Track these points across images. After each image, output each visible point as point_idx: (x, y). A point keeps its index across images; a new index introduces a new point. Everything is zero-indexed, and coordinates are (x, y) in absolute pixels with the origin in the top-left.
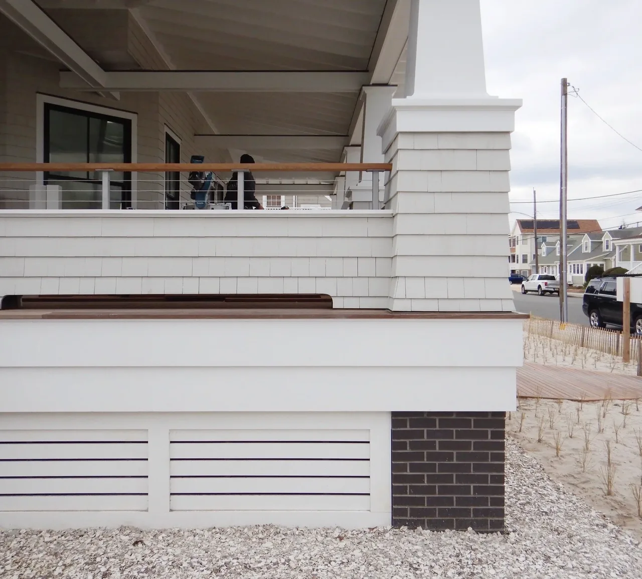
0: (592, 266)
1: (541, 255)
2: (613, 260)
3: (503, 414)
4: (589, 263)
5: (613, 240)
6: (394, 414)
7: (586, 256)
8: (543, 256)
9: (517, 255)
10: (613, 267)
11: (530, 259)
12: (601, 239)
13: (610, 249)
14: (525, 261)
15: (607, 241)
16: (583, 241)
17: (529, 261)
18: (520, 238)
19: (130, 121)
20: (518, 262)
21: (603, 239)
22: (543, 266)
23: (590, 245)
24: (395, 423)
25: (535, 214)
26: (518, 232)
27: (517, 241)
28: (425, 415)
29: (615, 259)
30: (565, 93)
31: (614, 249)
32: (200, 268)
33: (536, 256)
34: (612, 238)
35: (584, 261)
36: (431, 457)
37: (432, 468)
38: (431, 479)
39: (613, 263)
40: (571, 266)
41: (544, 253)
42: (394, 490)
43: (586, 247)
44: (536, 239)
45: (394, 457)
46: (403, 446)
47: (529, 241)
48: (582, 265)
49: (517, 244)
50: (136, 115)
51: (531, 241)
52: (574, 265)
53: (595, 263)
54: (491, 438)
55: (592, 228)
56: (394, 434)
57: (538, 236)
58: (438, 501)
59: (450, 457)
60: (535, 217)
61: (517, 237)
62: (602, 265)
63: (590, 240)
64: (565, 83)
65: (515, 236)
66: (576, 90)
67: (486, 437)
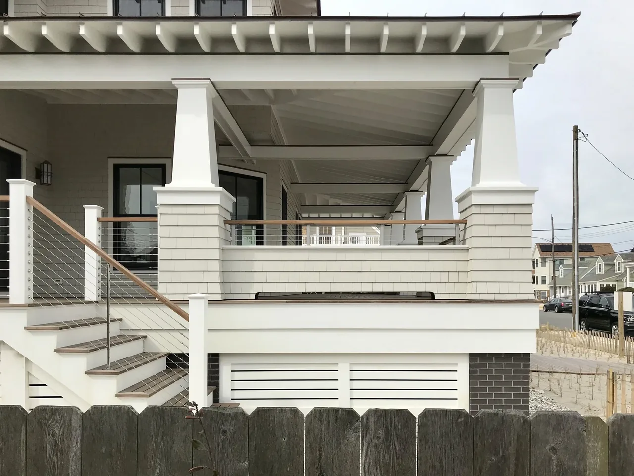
0: (605, 286)
1: (559, 276)
2: (624, 281)
3: (529, 354)
4: (602, 283)
5: (624, 262)
6: (471, 355)
7: (600, 277)
8: (560, 277)
9: (537, 277)
10: (624, 287)
11: (548, 280)
12: (613, 261)
13: (622, 271)
14: (544, 282)
15: (619, 263)
16: (597, 263)
17: (548, 282)
18: (540, 261)
19: (262, 179)
20: (537, 283)
21: (615, 261)
22: (560, 287)
23: (603, 266)
24: (471, 360)
25: (553, 239)
26: (538, 255)
27: (537, 264)
28: (487, 356)
29: (626, 280)
30: (576, 139)
31: (625, 271)
33: (554, 278)
34: (623, 261)
35: (598, 282)
36: (490, 378)
37: (491, 384)
38: (490, 390)
39: (624, 283)
40: (586, 286)
41: (561, 274)
42: (471, 396)
43: (600, 269)
44: (554, 261)
45: (471, 378)
46: (476, 372)
47: (547, 264)
48: (596, 285)
49: (537, 266)
50: (266, 174)
51: (550, 264)
52: (589, 285)
53: (608, 283)
54: (523, 368)
55: (606, 251)
56: (471, 366)
57: (555, 259)
58: (495, 401)
59: (501, 378)
60: (553, 242)
61: (537, 260)
62: (614, 285)
63: (603, 263)
64: (576, 130)
65: (535, 259)
66: (586, 136)
67: (520, 368)
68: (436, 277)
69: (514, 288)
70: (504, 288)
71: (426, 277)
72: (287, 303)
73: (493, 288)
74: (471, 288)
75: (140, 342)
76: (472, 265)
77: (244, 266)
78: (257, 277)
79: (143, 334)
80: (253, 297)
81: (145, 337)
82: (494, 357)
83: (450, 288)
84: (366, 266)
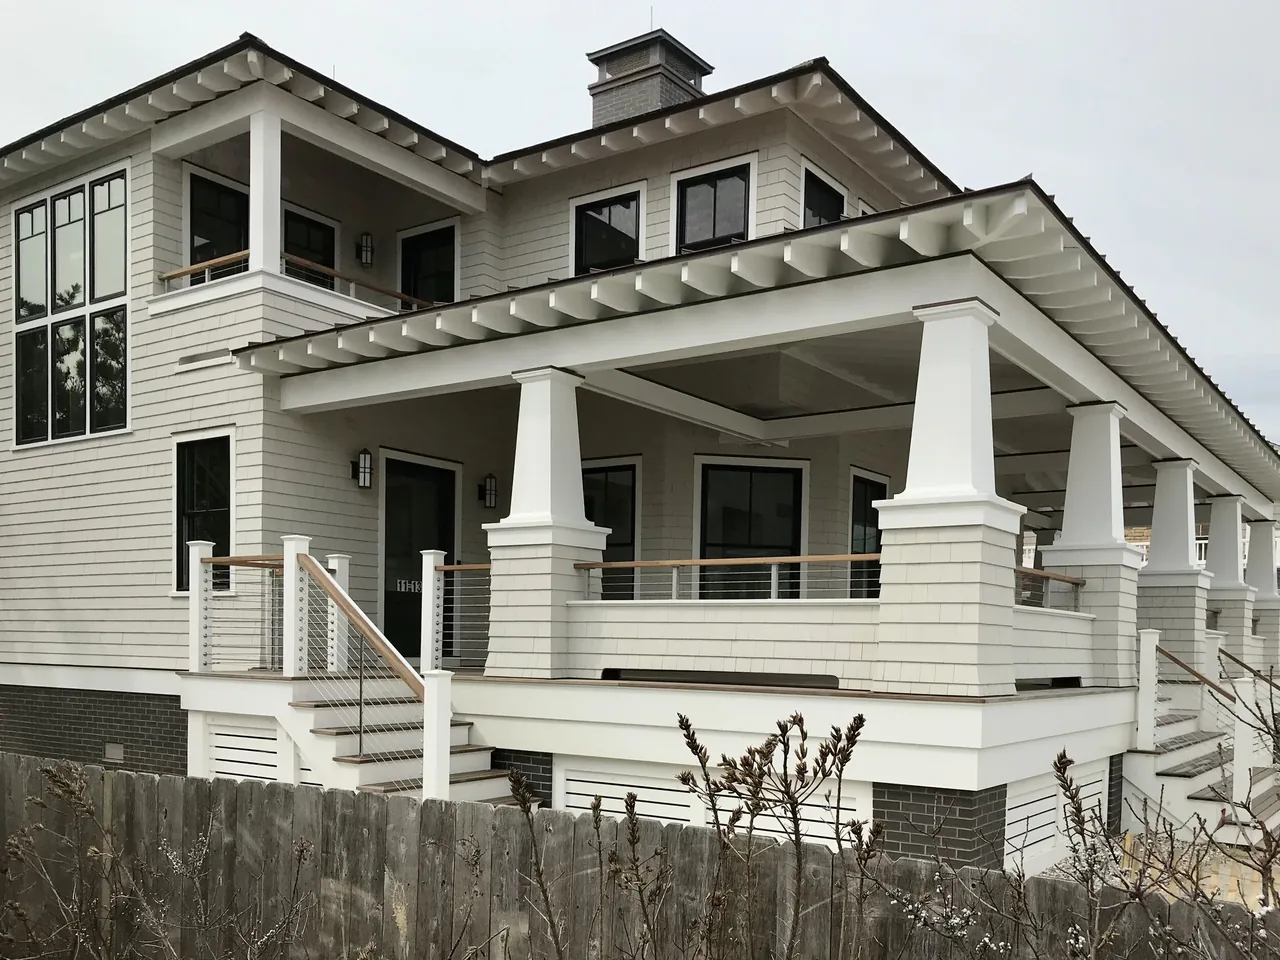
6: (875, 785)
19: (800, 470)
24: (876, 794)
32: (738, 649)
46: (881, 814)
50: (808, 462)
54: (959, 816)
56: (875, 804)
59: (922, 829)
67: (955, 815)
68: (843, 651)
69: (944, 674)
70: (927, 673)
71: (828, 651)
72: (620, 685)
73: (910, 673)
74: (878, 671)
75: (464, 730)
76: (884, 633)
77: (591, 630)
78: (606, 647)
79: (469, 720)
80: (599, 675)
81: (472, 724)
82: (911, 794)
83: (862, 670)
84: (742, 632)
